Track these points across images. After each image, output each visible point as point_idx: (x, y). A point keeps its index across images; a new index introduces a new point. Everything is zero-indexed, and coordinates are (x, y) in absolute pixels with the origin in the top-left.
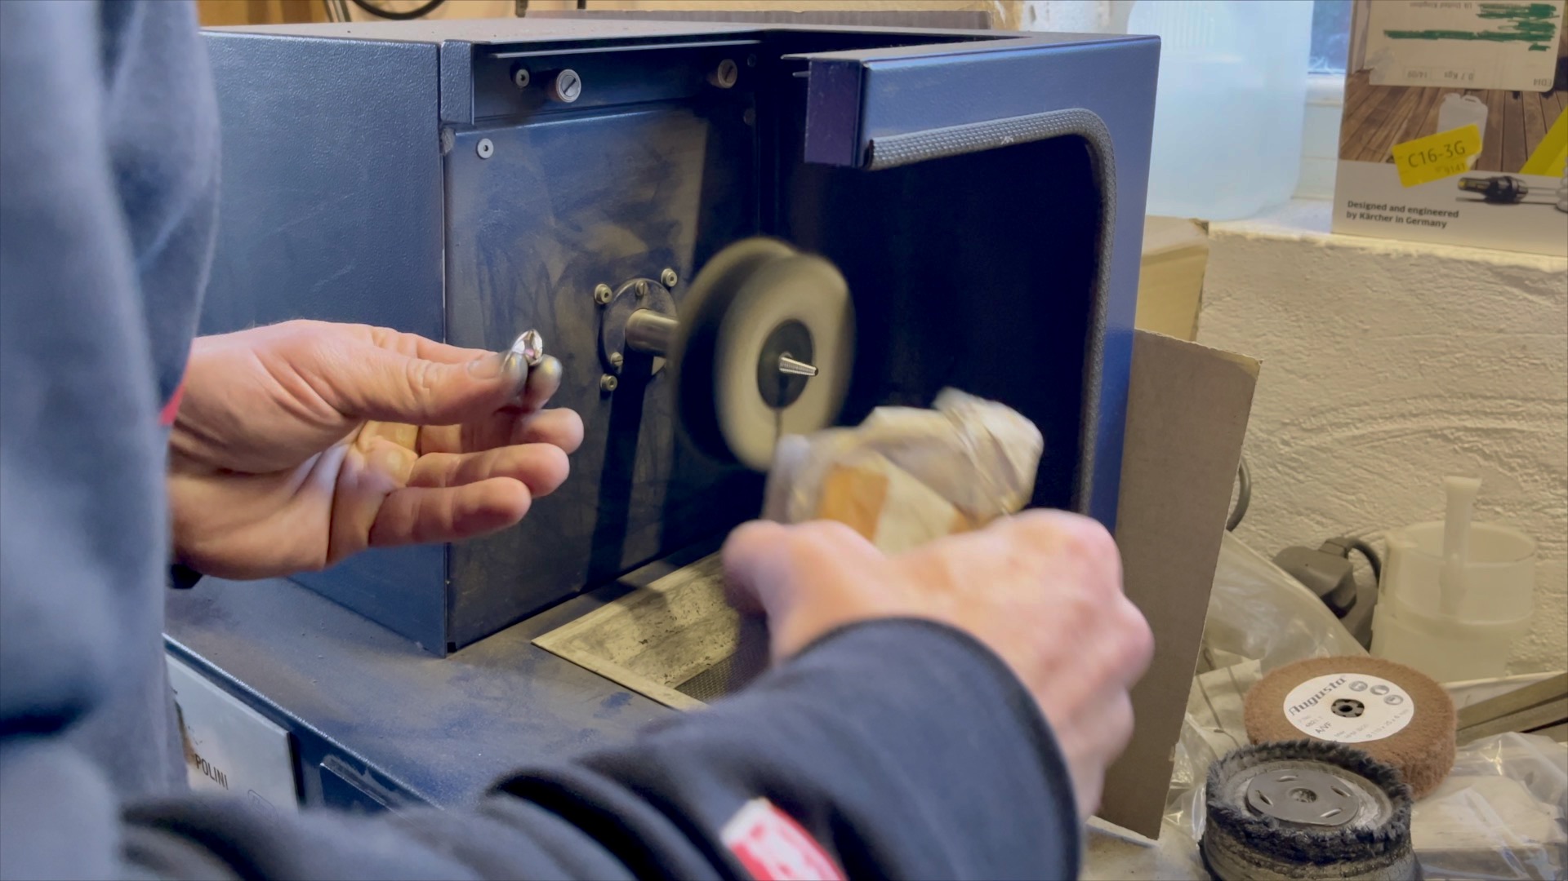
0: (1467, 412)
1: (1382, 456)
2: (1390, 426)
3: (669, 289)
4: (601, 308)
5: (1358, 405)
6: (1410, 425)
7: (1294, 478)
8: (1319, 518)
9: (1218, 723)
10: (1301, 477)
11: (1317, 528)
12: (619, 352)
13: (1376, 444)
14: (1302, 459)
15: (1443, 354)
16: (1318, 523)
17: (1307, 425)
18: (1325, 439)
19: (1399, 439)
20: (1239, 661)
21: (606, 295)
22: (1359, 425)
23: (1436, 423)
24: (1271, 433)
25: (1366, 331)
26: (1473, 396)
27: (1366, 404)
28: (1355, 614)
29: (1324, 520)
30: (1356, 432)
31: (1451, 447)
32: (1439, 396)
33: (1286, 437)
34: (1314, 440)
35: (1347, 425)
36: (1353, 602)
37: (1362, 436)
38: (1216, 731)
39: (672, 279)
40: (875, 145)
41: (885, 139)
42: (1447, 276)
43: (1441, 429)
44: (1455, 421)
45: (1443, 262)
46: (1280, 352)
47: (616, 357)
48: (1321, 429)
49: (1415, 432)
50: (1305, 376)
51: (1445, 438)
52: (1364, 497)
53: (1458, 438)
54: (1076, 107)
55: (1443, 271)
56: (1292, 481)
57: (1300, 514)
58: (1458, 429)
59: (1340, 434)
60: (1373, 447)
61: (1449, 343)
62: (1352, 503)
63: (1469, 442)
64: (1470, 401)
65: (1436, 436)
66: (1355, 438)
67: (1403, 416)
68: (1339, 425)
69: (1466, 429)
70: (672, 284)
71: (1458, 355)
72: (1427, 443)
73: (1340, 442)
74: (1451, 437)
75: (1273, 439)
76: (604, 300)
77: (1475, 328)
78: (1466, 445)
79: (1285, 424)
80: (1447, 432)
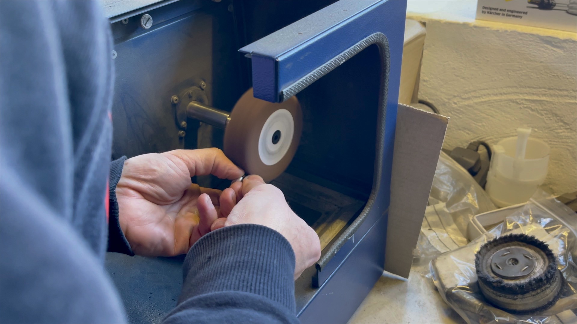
0: (526, 93)
1: (492, 109)
2: (496, 98)
3: (202, 89)
4: (174, 105)
5: (484, 89)
6: (504, 97)
7: (458, 116)
8: (467, 131)
9: (430, 226)
10: (461, 116)
11: (467, 135)
12: (185, 121)
13: (490, 104)
14: (462, 109)
15: (518, 70)
16: (467, 133)
17: (463, 97)
18: (471, 102)
19: (499, 103)
20: (438, 203)
21: (176, 100)
22: (484, 97)
23: (514, 97)
24: (449, 99)
25: (488, 61)
26: (529, 87)
27: (487, 89)
28: (481, 174)
29: (469, 132)
30: (483, 100)
31: (519, 106)
32: (516, 87)
33: (456, 101)
34: (466, 103)
35: (479, 97)
36: (480, 168)
37: (485, 102)
38: (429, 230)
39: (204, 85)
40: (284, 93)
41: (288, 88)
42: (521, 40)
43: (516, 99)
44: (521, 97)
45: (520, 34)
46: (454, 69)
47: (184, 123)
48: (469, 99)
49: (506, 100)
50: (463, 78)
51: (517, 103)
52: (484, 124)
53: (522, 103)
54: (372, 33)
55: (520, 38)
56: (457, 117)
57: (460, 130)
58: (522, 100)
59: (476, 100)
60: (489, 106)
61: (520, 66)
62: (480, 126)
63: (526, 105)
64: (528, 89)
65: (514, 102)
66: (482, 102)
67: (501, 94)
68: (476, 97)
69: (525, 100)
70: (204, 87)
71: (524, 71)
72: (510, 105)
73: (476, 103)
74: (519, 102)
75: (450, 102)
76: (175, 102)
77: (531, 61)
78: (525, 106)
79: (455, 96)
80: (518, 101)
